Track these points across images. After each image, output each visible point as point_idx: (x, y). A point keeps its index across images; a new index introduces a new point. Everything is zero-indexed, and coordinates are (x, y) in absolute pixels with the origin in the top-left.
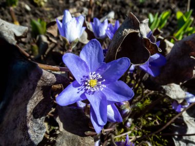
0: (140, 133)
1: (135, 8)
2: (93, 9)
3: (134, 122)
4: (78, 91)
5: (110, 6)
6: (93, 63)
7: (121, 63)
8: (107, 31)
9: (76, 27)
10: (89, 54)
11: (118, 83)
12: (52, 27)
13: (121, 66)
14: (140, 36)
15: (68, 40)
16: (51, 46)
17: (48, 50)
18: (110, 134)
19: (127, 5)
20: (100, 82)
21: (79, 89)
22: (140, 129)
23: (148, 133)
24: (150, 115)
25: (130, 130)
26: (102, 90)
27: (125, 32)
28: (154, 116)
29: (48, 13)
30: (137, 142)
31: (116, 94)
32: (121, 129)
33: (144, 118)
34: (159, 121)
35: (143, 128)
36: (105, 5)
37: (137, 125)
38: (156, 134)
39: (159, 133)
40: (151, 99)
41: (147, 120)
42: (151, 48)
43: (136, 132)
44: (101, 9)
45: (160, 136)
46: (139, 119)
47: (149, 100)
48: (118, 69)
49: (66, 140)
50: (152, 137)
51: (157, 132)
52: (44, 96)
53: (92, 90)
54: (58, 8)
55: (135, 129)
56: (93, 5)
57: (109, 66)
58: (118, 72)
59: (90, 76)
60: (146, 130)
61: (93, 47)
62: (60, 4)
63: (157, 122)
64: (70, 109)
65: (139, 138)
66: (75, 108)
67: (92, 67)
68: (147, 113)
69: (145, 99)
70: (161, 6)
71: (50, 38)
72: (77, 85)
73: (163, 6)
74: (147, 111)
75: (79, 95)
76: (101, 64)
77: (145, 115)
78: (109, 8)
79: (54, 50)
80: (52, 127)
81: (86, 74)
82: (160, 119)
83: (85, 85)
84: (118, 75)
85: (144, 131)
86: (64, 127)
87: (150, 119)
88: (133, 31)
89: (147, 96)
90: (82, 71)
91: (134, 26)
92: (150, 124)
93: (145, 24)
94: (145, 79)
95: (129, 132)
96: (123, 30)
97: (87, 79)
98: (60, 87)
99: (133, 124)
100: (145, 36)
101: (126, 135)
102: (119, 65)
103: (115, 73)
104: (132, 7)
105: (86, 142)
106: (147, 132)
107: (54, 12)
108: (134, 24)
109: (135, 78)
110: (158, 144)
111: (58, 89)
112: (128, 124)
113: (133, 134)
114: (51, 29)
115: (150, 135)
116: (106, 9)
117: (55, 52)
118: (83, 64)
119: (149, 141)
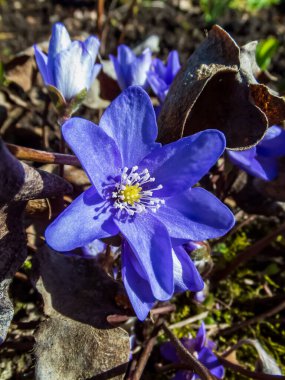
0: (228, 317)
1: (196, 32)
2: (104, 34)
3: (213, 290)
4: (95, 214)
5: (142, 29)
6: (129, 144)
7: (200, 143)
8: (149, 74)
9: (82, 63)
10: (121, 121)
11: (193, 194)
12: (19, 68)
13: (200, 151)
14: (240, 80)
15: (62, 93)
16: (13, 114)
17: (7, 124)
18: (161, 321)
19: (178, 26)
20: (149, 193)
21: (97, 210)
22: (228, 307)
23: (248, 318)
24: (249, 272)
25: (205, 310)
26: (154, 210)
27: (204, 70)
28: (259, 275)
29: (4, 45)
30: (222, 339)
31: (190, 222)
32: (183, 308)
33: (234, 279)
34: (271, 287)
35: (233, 306)
36: (130, 27)
37: (220, 297)
38: (267, 319)
39: (274, 316)
40: (248, 236)
41: (243, 286)
42: (269, 109)
43: (219, 313)
44: (122, 36)
45: (278, 325)
46: (222, 282)
47: (244, 238)
48: (194, 158)
49: (61, 338)
50: (258, 328)
51: (269, 315)
52: (9, 228)
53: (132, 212)
54: (25, 34)
55: (215, 307)
56: (103, 27)
57: (171, 152)
58: (195, 166)
59: (124, 176)
60: (241, 310)
61: (131, 105)
62: (29, 24)
63: (268, 291)
64: (67, 259)
65: (227, 329)
66: (78, 257)
67: (129, 154)
68: (242, 269)
69: (234, 237)
70: (252, 29)
71: (12, 97)
72: (93, 199)
73: (258, 29)
74: (241, 264)
75: (98, 224)
76: (149, 147)
77: (236, 273)
78: (137, 32)
79: (19, 125)
80: (20, 305)
81: (115, 172)
82: (272, 283)
83: (112, 201)
84: (193, 173)
85: (236, 312)
86: (55, 305)
87: (249, 282)
88: (224, 68)
89: (239, 228)
90: (106, 165)
91: (224, 56)
92: (251, 296)
93: (249, 53)
94: (238, 187)
95: (203, 316)
96: (199, 67)
97: (117, 185)
98: (44, 205)
99: (211, 295)
100: (253, 81)
101: (197, 322)
102: (195, 148)
103: (186, 170)
104: (190, 32)
105: (111, 341)
106: (245, 313)
107: (15, 43)
108: (224, 51)
109: (215, 187)
110: (273, 344)
111: (37, 210)
112: (200, 295)
113: (212, 320)
114: (18, 72)
115: (252, 322)
116: (133, 35)
117: (22, 130)
118: (109, 146)
119: (251, 336)
